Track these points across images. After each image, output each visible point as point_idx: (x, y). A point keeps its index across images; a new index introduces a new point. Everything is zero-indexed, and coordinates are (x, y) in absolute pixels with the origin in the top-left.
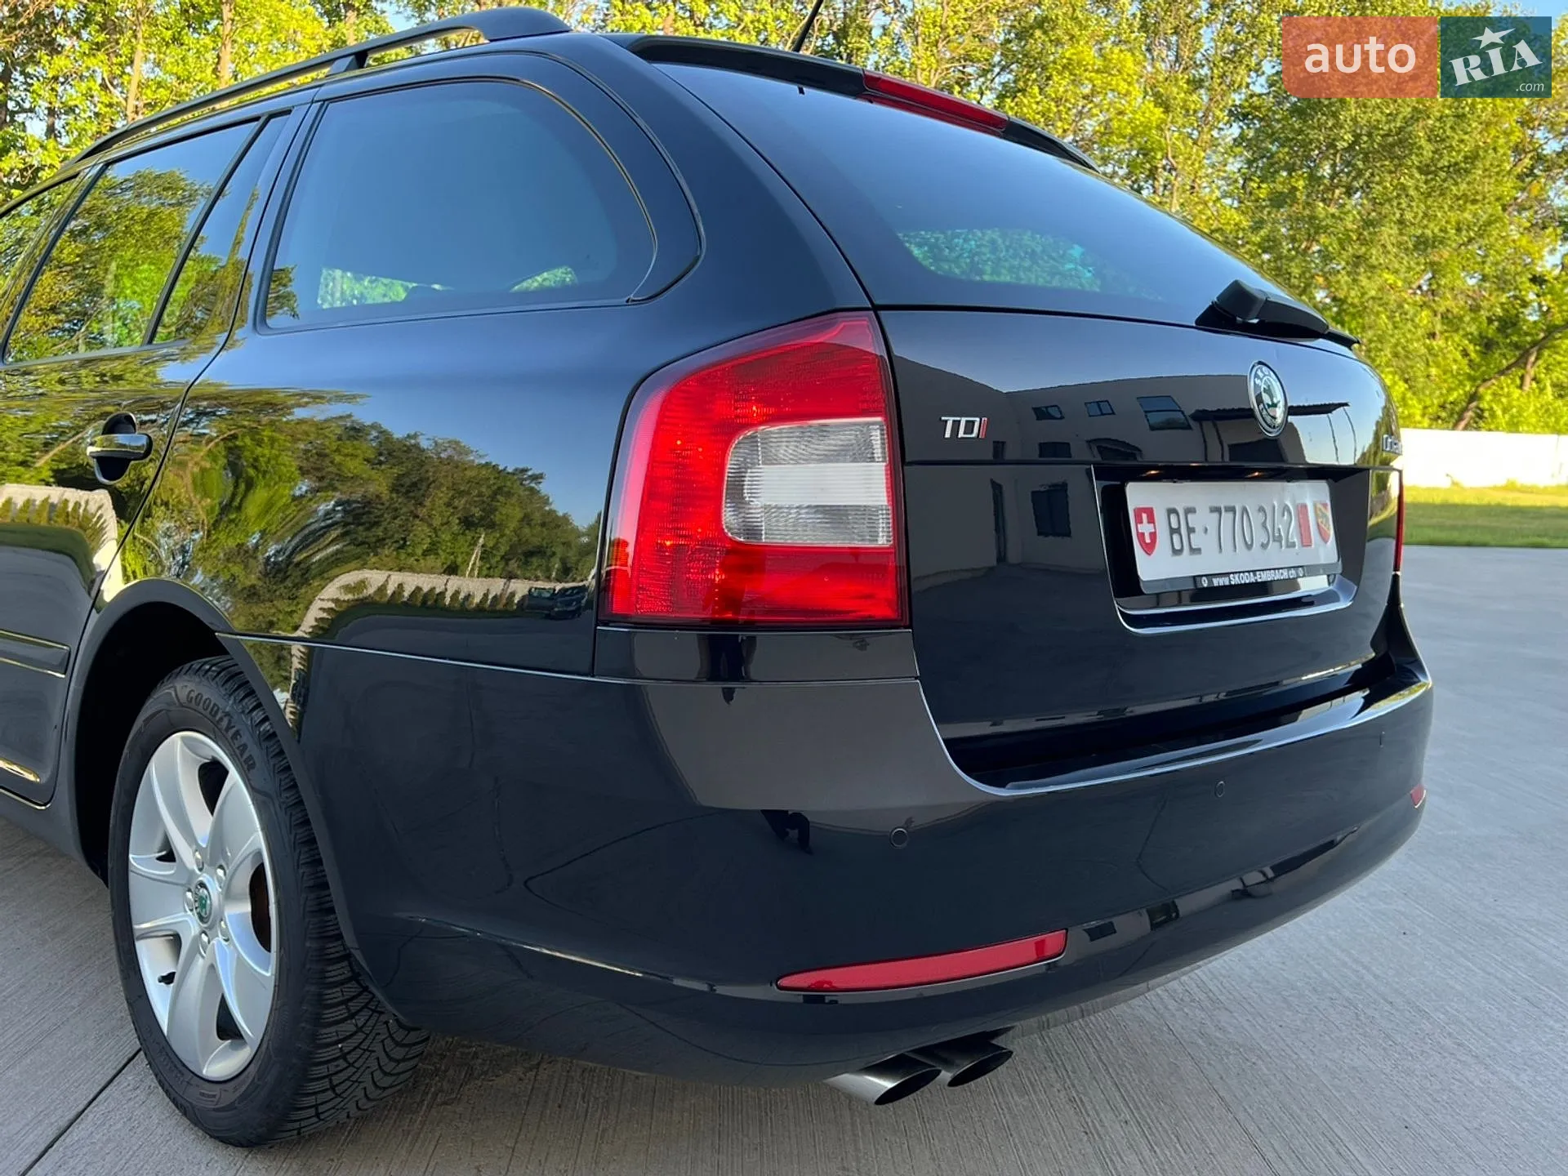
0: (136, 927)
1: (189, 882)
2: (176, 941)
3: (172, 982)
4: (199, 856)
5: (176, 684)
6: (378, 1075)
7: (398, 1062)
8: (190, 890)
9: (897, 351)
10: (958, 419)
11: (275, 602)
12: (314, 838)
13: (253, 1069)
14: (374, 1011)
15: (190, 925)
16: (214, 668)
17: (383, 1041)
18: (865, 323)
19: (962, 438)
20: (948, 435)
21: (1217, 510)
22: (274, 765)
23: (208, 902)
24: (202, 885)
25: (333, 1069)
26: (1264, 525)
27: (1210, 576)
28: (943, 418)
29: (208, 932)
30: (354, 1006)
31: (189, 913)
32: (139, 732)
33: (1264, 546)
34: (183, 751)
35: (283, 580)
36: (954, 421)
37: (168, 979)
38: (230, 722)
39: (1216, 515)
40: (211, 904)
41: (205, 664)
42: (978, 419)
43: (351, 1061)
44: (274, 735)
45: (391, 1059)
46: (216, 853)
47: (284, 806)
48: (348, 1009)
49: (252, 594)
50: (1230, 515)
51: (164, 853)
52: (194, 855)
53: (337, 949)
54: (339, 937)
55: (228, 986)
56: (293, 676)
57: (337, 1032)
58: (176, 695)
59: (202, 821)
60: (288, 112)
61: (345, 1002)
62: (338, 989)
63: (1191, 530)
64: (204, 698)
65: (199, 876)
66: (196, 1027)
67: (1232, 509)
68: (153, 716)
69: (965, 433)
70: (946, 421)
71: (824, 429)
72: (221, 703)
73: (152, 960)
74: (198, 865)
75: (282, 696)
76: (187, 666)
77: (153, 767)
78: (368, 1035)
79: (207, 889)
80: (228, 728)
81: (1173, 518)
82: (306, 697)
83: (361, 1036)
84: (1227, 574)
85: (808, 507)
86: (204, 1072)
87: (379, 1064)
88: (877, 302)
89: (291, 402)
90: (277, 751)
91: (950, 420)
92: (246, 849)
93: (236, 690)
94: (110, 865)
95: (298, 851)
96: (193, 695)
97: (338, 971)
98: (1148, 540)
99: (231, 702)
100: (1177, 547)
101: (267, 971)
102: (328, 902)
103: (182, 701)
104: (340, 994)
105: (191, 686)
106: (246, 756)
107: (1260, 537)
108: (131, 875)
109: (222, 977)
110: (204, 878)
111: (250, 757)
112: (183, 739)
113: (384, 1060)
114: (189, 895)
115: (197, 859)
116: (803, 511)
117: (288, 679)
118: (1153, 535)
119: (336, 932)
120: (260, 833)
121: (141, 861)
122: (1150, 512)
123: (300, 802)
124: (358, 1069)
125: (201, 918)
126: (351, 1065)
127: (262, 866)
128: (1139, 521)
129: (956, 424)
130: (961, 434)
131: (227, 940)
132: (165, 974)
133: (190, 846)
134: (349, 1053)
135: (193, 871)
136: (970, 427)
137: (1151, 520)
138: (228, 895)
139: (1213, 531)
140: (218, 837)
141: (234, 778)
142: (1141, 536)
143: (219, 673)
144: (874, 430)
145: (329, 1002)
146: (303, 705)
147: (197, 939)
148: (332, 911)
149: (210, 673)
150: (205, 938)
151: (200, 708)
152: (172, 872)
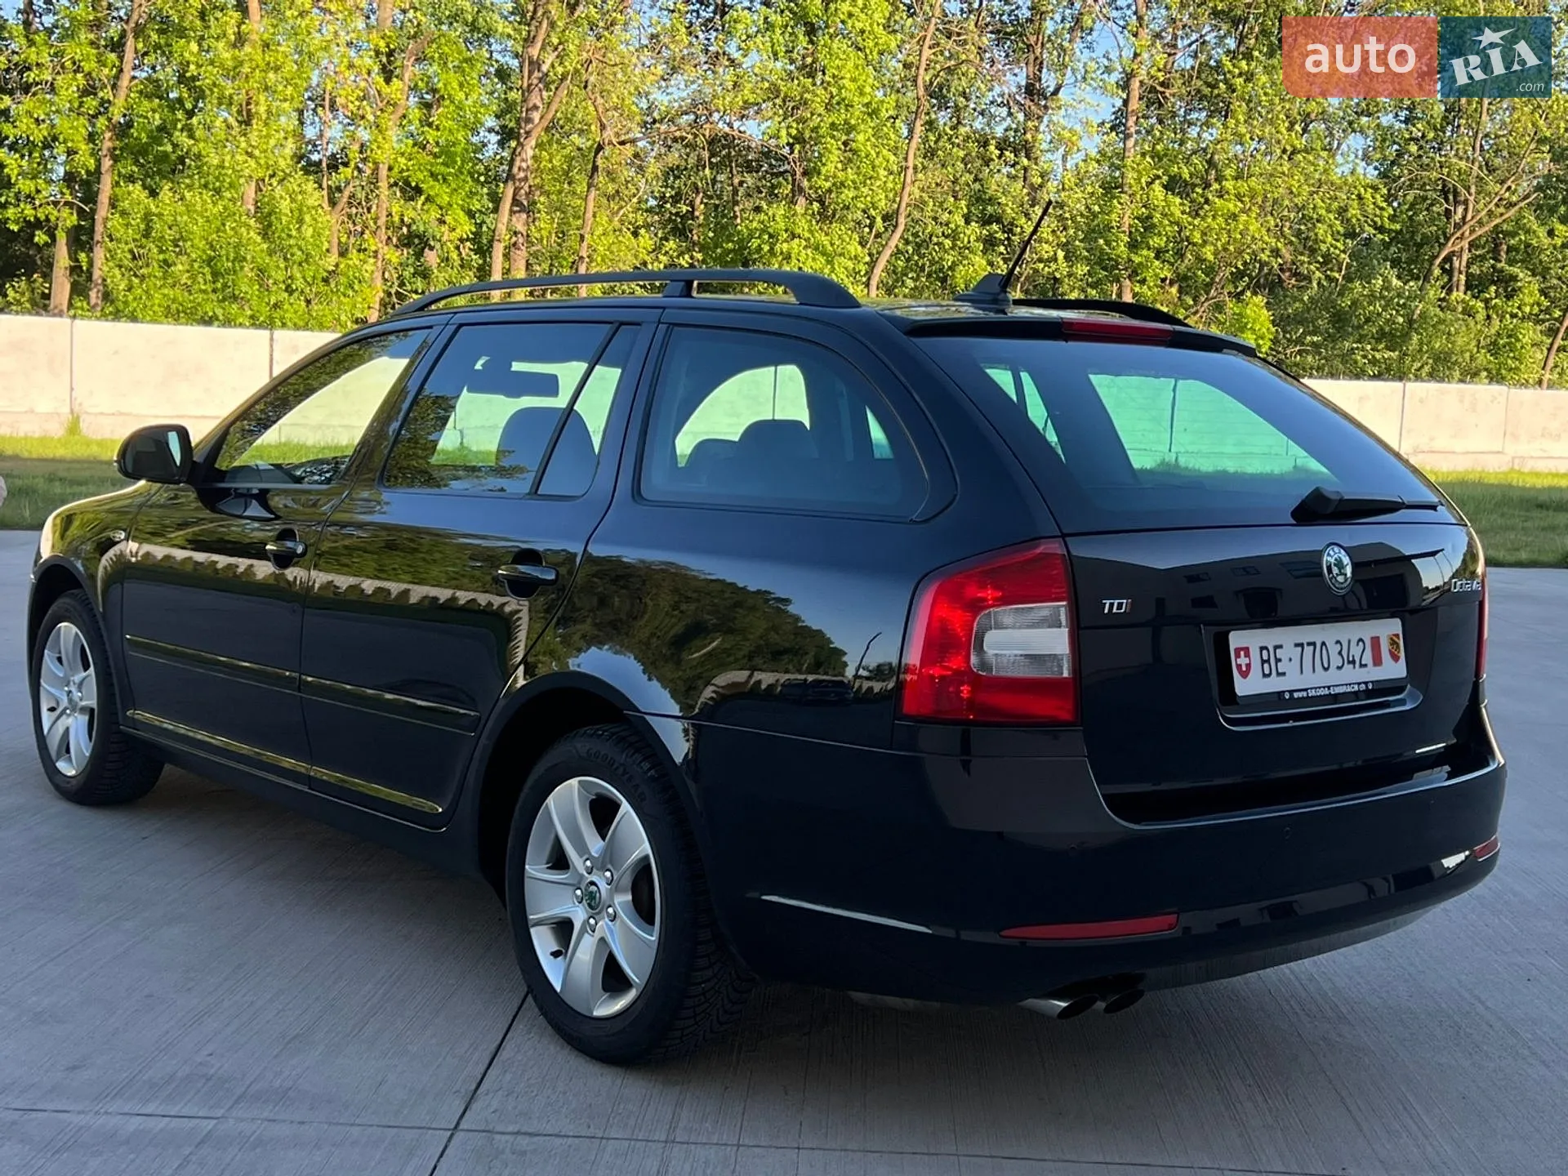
0: (530, 918)
1: (579, 883)
3: (563, 954)
4: (589, 864)
5: (576, 744)
8: (580, 888)
9: (1074, 553)
10: (1114, 601)
14: (724, 964)
16: (606, 733)
18: (1057, 542)
19: (1115, 613)
20: (1106, 611)
21: (1301, 645)
22: (663, 796)
23: (597, 895)
24: (592, 884)
26: (1340, 653)
27: (1291, 692)
28: (1103, 601)
29: (596, 917)
30: (713, 958)
31: (579, 904)
33: (1339, 668)
36: (1110, 603)
37: (556, 954)
38: (625, 769)
39: (1300, 649)
40: (600, 896)
41: (599, 730)
42: (1127, 600)
43: (708, 998)
46: (606, 861)
50: (1312, 648)
51: (551, 864)
52: (585, 863)
55: (616, 948)
57: (702, 975)
59: (595, 844)
63: (1278, 660)
64: (602, 753)
65: (589, 878)
66: (585, 983)
67: (1313, 644)
69: (1117, 610)
70: (1105, 603)
71: (1031, 609)
72: (617, 757)
73: (544, 941)
74: (588, 870)
77: (551, 800)
79: (596, 887)
80: (623, 774)
81: (1265, 652)
83: (715, 980)
84: (1306, 690)
86: (593, 1013)
88: (1065, 531)
90: (662, 788)
91: (1108, 602)
92: (636, 855)
93: (628, 747)
94: (507, 874)
98: (1244, 669)
100: (1267, 672)
101: (652, 936)
103: (581, 755)
106: (639, 793)
107: (1336, 661)
108: (526, 880)
109: (612, 945)
110: (593, 879)
111: (642, 793)
112: (579, 782)
114: (579, 891)
115: (587, 866)
118: (1248, 666)
120: (649, 844)
121: (535, 870)
122: (1247, 650)
124: (711, 1004)
125: (590, 907)
126: (707, 1001)
127: (648, 865)
128: (1238, 656)
129: (1112, 605)
130: (1115, 610)
131: (613, 920)
132: (555, 951)
133: (584, 857)
134: (707, 991)
135: (584, 874)
136: (1120, 606)
137: (1247, 655)
138: (614, 888)
139: (1296, 660)
140: (610, 851)
141: (626, 810)
142: (1239, 667)
143: (612, 736)
144: (1061, 608)
145: (698, 955)
147: (586, 922)
149: (604, 736)
150: (592, 921)
151: (597, 760)
152: (563, 877)
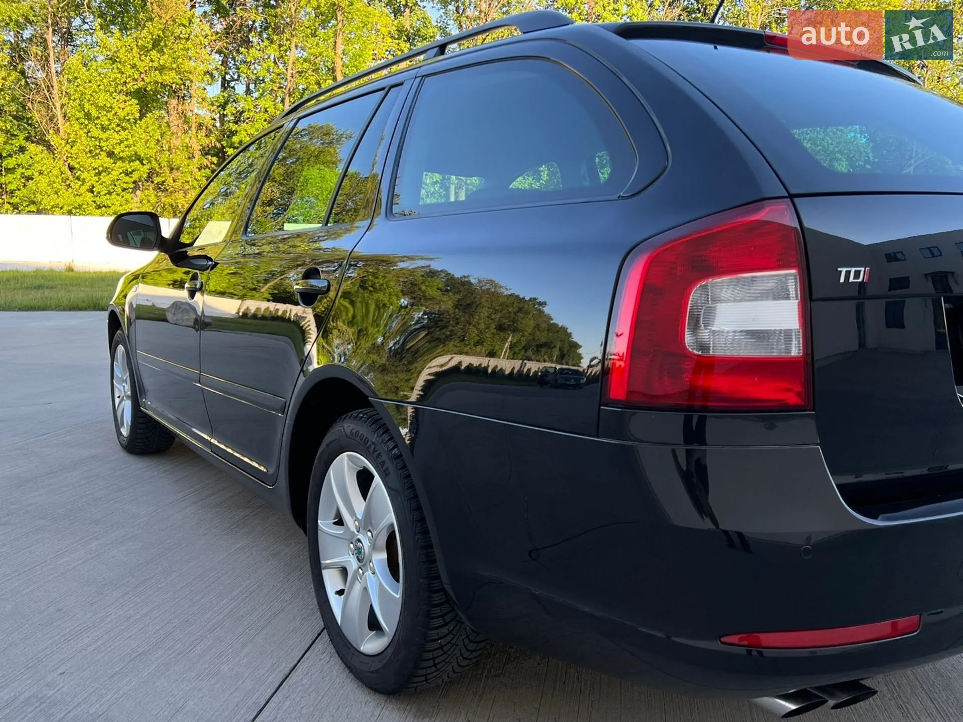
0: (322, 562)
1: (352, 538)
2: (344, 571)
3: (343, 594)
4: (357, 524)
5: (344, 425)
6: (460, 659)
7: (472, 651)
8: (352, 543)
9: (807, 224)
10: (850, 269)
11: (398, 374)
12: (425, 518)
13: (390, 651)
14: (459, 622)
15: (353, 564)
16: (365, 416)
17: (463, 640)
18: (784, 206)
19: (852, 282)
20: (842, 280)
22: (401, 474)
23: (363, 551)
24: (359, 541)
25: (435, 655)
28: (839, 269)
29: (362, 568)
30: (447, 618)
31: (352, 556)
32: (323, 451)
34: (348, 463)
35: (401, 360)
36: (846, 271)
37: (340, 592)
38: (375, 448)
40: (364, 552)
41: (361, 412)
42: (863, 269)
43: (445, 650)
44: (401, 456)
45: (468, 650)
46: (367, 523)
47: (406, 498)
48: (444, 620)
49: (384, 369)
51: (336, 520)
52: (354, 522)
53: (438, 584)
54: (439, 577)
55: (374, 602)
56: (409, 418)
57: (438, 633)
58: (344, 431)
59: (359, 504)
60: (401, 84)
61: (442, 616)
62: (438, 608)
64: (360, 433)
65: (357, 535)
66: (357, 621)
68: (331, 442)
69: (854, 279)
70: (841, 271)
71: (754, 279)
72: (370, 437)
73: (332, 581)
74: (356, 529)
75: (404, 431)
76: (350, 414)
77: (331, 472)
78: (455, 636)
79: (362, 543)
80: (374, 451)
82: (417, 429)
83: (451, 636)
85: (741, 331)
86: (362, 648)
87: (461, 653)
88: (793, 192)
89: (397, 260)
90: (402, 465)
91: (844, 270)
92: (384, 522)
93: (378, 429)
94: (308, 526)
95: (415, 525)
96: (354, 431)
97: (437, 598)
99: (375, 436)
101: (397, 594)
102: (433, 556)
103: (347, 433)
104: (439, 611)
105: (353, 426)
106: (385, 467)
108: (319, 532)
109: (371, 594)
110: (360, 537)
111: (387, 469)
112: (348, 456)
113: (464, 651)
114: (352, 545)
115: (356, 526)
116: (737, 334)
117: (406, 420)
119: (437, 574)
120: (393, 514)
121: (325, 524)
123: (416, 496)
124: (449, 655)
125: (359, 560)
126: (445, 653)
127: (394, 531)
129: (848, 273)
130: (851, 279)
131: (373, 574)
132: (338, 590)
133: (352, 518)
134: (445, 645)
135: (354, 532)
136: (857, 274)
138: (374, 547)
140: (368, 513)
141: (377, 480)
143: (368, 419)
144: (790, 277)
145: (434, 615)
146: (416, 434)
147: (356, 572)
148: (435, 561)
149: (363, 419)
150: (361, 571)
151: (358, 439)
152: (342, 532)
